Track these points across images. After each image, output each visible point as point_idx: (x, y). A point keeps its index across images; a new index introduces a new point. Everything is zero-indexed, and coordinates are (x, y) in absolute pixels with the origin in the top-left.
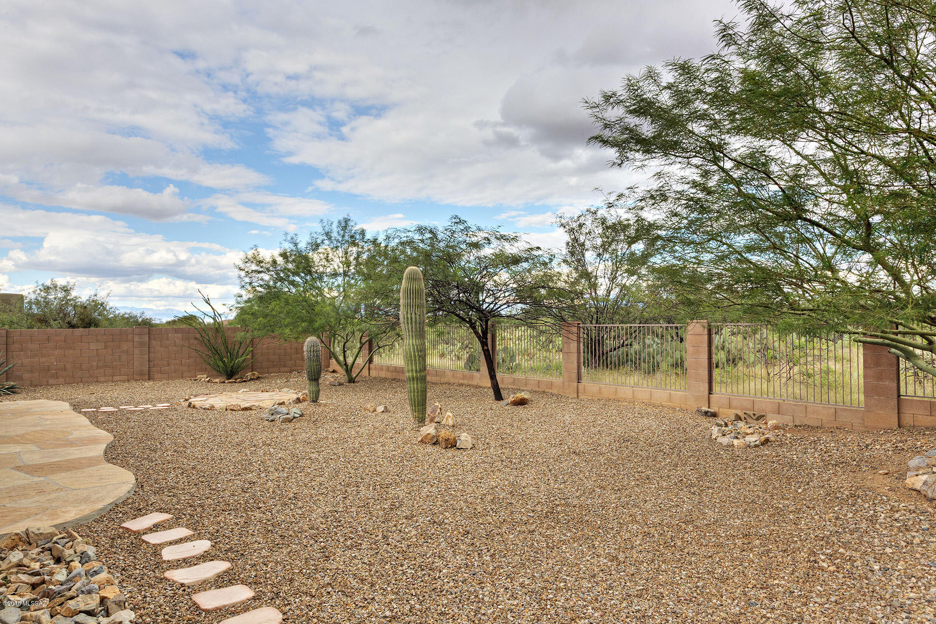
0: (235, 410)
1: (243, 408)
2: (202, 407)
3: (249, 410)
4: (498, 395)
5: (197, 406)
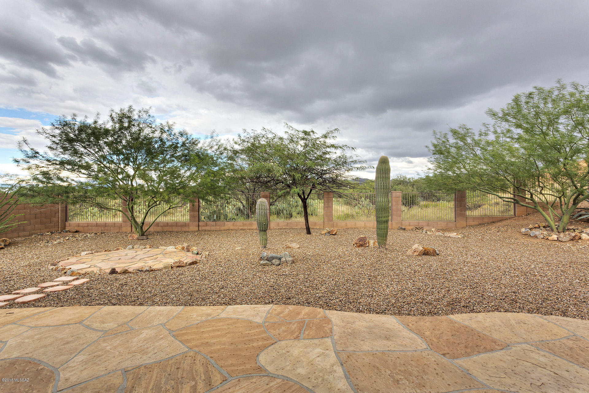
0: (183, 266)
1: (190, 263)
2: (142, 271)
3: (195, 264)
4: (309, 232)
5: (130, 270)
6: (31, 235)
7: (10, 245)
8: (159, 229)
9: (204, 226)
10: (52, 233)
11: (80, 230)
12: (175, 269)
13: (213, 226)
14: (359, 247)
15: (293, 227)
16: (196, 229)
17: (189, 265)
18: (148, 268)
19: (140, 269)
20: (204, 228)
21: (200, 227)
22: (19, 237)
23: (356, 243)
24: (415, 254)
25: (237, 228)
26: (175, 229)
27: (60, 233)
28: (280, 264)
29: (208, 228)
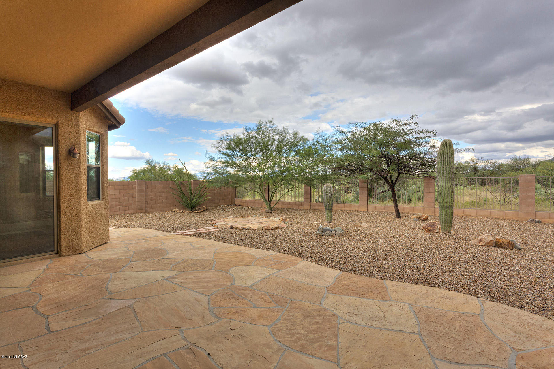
0: (269, 230)
1: (274, 228)
2: (245, 229)
3: (278, 229)
4: (398, 215)
5: (239, 228)
6: (217, 206)
7: (206, 210)
8: (284, 206)
9: (314, 206)
10: (228, 205)
11: (242, 205)
12: (264, 230)
13: (321, 206)
14: (427, 232)
15: (390, 211)
16: (309, 208)
17: (273, 229)
18: (248, 228)
19: (244, 228)
20: (314, 208)
21: (311, 207)
22: (212, 206)
23: (425, 228)
24: (480, 244)
25: (339, 209)
26: (295, 207)
27: (232, 206)
28: (330, 235)
29: (317, 208)
